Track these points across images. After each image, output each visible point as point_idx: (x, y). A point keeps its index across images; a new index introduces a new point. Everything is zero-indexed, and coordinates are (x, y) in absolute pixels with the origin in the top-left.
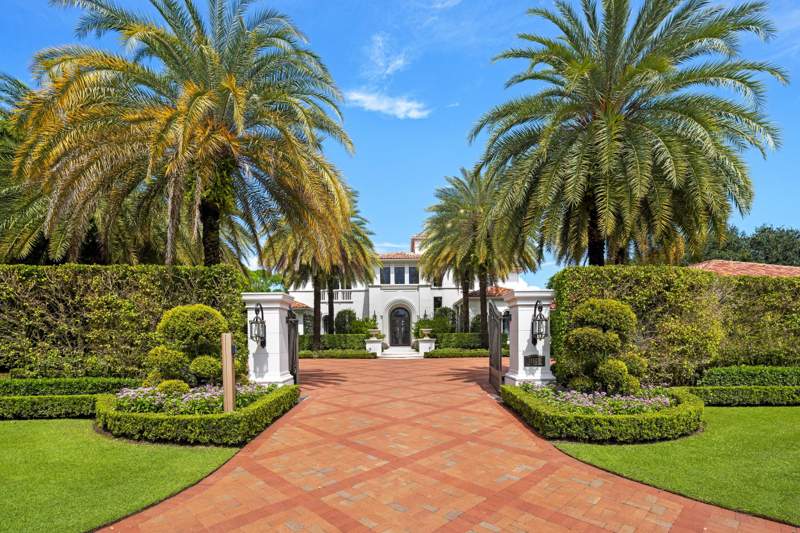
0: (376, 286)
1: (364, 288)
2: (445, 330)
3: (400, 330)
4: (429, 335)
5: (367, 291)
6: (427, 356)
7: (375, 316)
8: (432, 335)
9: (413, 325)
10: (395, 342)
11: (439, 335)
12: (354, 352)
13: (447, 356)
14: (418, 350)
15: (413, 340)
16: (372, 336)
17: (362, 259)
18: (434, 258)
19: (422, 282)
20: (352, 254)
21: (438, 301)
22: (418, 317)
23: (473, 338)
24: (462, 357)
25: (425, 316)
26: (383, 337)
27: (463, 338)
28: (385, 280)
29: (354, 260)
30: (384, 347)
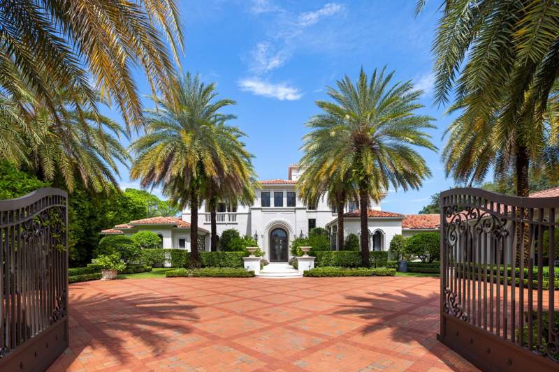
0: (258, 209)
1: (247, 212)
2: (324, 248)
3: (279, 248)
4: (308, 253)
5: (249, 214)
6: (307, 274)
7: (256, 235)
8: (311, 253)
9: (290, 244)
10: (274, 258)
11: (319, 253)
12: (232, 270)
13: (328, 276)
14: (296, 268)
15: (291, 257)
16: (250, 254)
17: (240, 174)
18: (315, 173)
19: (299, 204)
20: (228, 167)
21: (312, 223)
22: (295, 236)
23: (353, 256)
24: (343, 276)
25: (301, 235)
26: (263, 254)
27: (343, 256)
28: (265, 203)
29: (231, 174)
30: (264, 264)
